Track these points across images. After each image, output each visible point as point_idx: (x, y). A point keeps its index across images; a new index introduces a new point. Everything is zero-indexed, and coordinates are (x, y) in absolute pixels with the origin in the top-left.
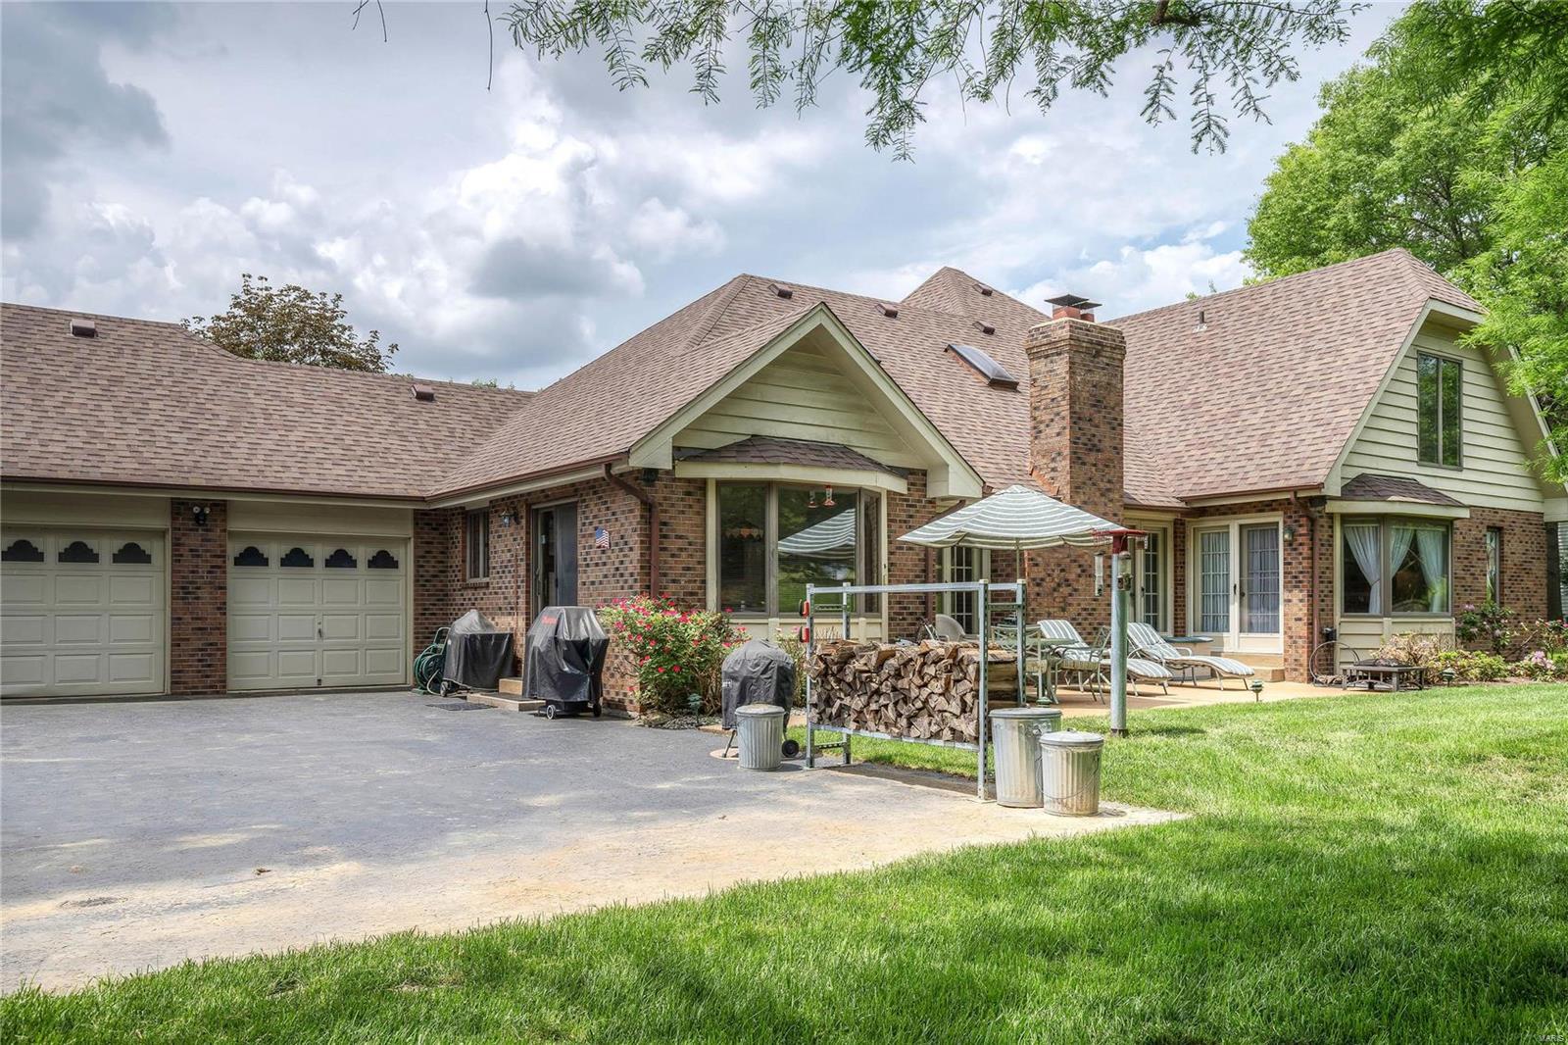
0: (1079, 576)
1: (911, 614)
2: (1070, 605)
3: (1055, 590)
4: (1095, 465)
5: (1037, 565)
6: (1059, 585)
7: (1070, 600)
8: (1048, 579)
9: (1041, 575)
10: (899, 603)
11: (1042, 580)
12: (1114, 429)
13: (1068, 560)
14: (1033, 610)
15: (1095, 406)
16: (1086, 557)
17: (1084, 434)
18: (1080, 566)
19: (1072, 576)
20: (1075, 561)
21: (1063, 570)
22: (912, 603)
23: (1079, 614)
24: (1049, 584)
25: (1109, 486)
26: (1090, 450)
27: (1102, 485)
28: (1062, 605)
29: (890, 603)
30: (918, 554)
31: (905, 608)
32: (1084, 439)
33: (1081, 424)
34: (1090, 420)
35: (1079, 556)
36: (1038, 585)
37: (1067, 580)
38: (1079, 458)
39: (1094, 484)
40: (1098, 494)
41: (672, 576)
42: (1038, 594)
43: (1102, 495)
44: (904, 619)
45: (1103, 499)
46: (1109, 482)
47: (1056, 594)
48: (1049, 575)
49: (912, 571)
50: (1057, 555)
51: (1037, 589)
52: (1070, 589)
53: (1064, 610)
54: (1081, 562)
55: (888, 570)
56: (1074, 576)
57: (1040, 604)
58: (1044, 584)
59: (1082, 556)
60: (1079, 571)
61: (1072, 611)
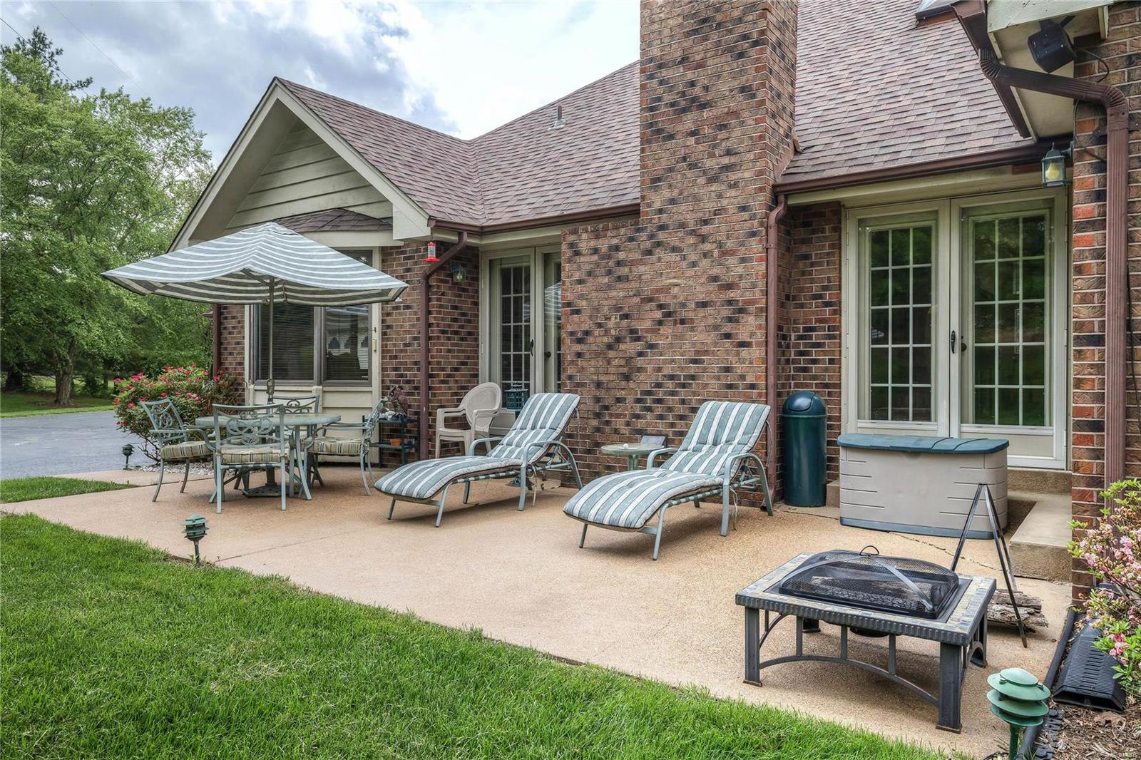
0: (660, 323)
1: (408, 382)
2: (639, 370)
3: (610, 347)
4: (693, 133)
5: (578, 312)
6: (618, 340)
7: (640, 362)
8: (597, 332)
9: (585, 327)
10: (396, 369)
11: (587, 333)
12: (741, 55)
13: (637, 300)
14: (570, 378)
15: (695, 31)
16: (675, 290)
17: (671, 89)
18: (660, 307)
19: (643, 325)
20: (650, 300)
21: (626, 316)
22: (409, 369)
23: (659, 385)
24: (599, 340)
25: (726, 161)
26: (684, 110)
27: (710, 164)
28: (625, 370)
29: (383, 370)
30: (416, 313)
31: (402, 376)
32: (668, 98)
33: (664, 73)
34: (684, 60)
35: (659, 291)
36: (580, 341)
37: (632, 331)
38: (659, 131)
39: (691, 167)
40: (702, 180)
42: (579, 355)
43: (712, 180)
45: (715, 187)
46: (729, 153)
47: (611, 354)
48: (600, 325)
49: (409, 332)
50: (614, 294)
51: (578, 348)
52: (639, 346)
53: (627, 378)
54: (663, 299)
55: (384, 334)
56: (648, 324)
57: (582, 369)
58: (591, 339)
59: (667, 290)
60: (658, 315)
61: (644, 381)
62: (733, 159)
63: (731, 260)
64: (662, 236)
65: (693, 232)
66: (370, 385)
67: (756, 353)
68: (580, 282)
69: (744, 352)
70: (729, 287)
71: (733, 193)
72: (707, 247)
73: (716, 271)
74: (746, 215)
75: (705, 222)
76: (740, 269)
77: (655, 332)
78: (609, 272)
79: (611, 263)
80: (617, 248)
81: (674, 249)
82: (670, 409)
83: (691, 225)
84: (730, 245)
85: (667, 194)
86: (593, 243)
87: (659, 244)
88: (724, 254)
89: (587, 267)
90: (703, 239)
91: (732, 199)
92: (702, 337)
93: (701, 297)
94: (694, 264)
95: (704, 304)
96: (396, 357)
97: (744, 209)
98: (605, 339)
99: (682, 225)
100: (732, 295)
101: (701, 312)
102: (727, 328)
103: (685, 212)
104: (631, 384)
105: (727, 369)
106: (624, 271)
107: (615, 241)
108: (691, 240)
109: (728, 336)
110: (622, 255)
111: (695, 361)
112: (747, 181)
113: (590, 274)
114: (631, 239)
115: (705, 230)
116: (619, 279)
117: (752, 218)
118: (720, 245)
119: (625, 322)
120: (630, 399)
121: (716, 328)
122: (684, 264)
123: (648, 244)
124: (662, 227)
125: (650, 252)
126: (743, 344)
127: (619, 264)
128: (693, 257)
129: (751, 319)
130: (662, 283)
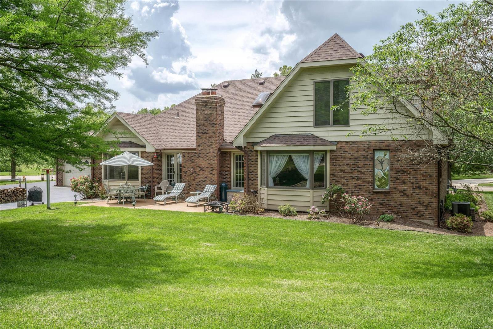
1: (148, 180)
2: (196, 179)
3: (191, 174)
4: (206, 138)
5: (185, 168)
6: (192, 173)
7: (196, 177)
9: (186, 171)
10: (145, 177)
11: (187, 172)
12: (213, 126)
13: (196, 166)
14: (182, 180)
15: (205, 121)
16: (202, 165)
17: (201, 130)
18: (200, 168)
20: (198, 166)
21: (194, 169)
22: (148, 177)
23: (200, 182)
24: (189, 173)
25: (211, 144)
26: (204, 134)
27: (208, 144)
29: (142, 177)
31: (146, 179)
32: (201, 131)
33: (200, 127)
34: (204, 125)
35: (200, 165)
36: (185, 173)
37: (195, 172)
38: (200, 137)
39: (205, 144)
40: (207, 146)
41: (97, 171)
42: (185, 176)
43: (208, 147)
44: (146, 181)
45: (209, 148)
46: (211, 142)
47: (191, 176)
49: (148, 170)
51: (185, 174)
52: (196, 174)
53: (194, 180)
54: (200, 167)
55: (142, 170)
56: (198, 171)
57: (186, 178)
58: (187, 173)
59: (201, 165)
60: (200, 169)
61: (197, 181)
62: (212, 144)
63: (212, 161)
64: (200, 155)
65: (205, 155)
66: (139, 181)
67: (216, 176)
68: (185, 162)
69: (214, 176)
70: (211, 165)
71: (212, 149)
72: (208, 158)
73: (209, 162)
74: (214, 153)
75: (208, 154)
76: (213, 162)
77: (199, 172)
78: (191, 161)
79: (191, 159)
80: (192, 157)
81: (202, 158)
82: (202, 186)
83: (205, 154)
84: (211, 158)
85: (201, 148)
86: (188, 155)
87: (200, 157)
88: (211, 159)
89: (187, 160)
90: (207, 157)
91: (211, 150)
92: (207, 173)
93: (207, 167)
94: (206, 161)
95: (207, 168)
96: (145, 175)
97: (214, 152)
98: (190, 173)
99: (204, 154)
100: (212, 166)
102: (211, 172)
103: (204, 151)
104: (195, 181)
105: (211, 179)
106: (193, 161)
107: (192, 155)
108: (205, 157)
109: (211, 173)
110: (193, 158)
111: (206, 177)
112: (214, 148)
113: (187, 161)
114: (195, 155)
115: (207, 155)
116: (193, 162)
117: (215, 154)
118: (210, 158)
120: (195, 184)
121: (209, 172)
123: (198, 156)
124: (200, 154)
125: (198, 158)
126: (213, 175)
127: (192, 159)
128: (205, 160)
129: (215, 171)
130: (200, 163)
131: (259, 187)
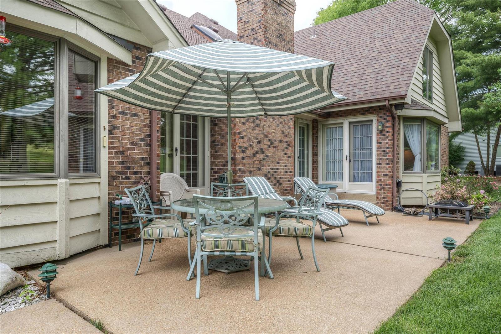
0: (269, 147)
1: (135, 173)
2: (263, 166)
3: (254, 155)
5: (242, 137)
6: (257, 152)
7: (264, 162)
8: (250, 148)
9: (245, 145)
10: (123, 163)
11: (246, 148)
13: (262, 136)
14: (240, 169)
16: (273, 134)
18: (270, 140)
19: (265, 147)
20: (267, 137)
21: (259, 142)
22: (135, 163)
23: (269, 172)
24: (250, 152)
28: (259, 166)
29: (110, 163)
30: (142, 121)
31: (129, 168)
35: (269, 134)
36: (243, 152)
37: (261, 149)
42: (243, 158)
44: (128, 178)
47: (255, 158)
48: (251, 145)
49: (136, 135)
50: (255, 132)
51: (242, 155)
52: (263, 156)
53: (260, 169)
54: (271, 137)
55: (110, 133)
57: (244, 165)
58: (247, 151)
59: (271, 133)
61: (265, 170)
63: (287, 127)
66: (99, 177)
69: (289, 160)
70: (286, 136)
77: (268, 150)
78: (254, 122)
84: (286, 121)
88: (285, 124)
92: (279, 154)
93: (280, 139)
94: (278, 126)
95: (280, 141)
96: (122, 153)
98: (253, 152)
100: (286, 139)
101: (280, 144)
102: (285, 151)
105: (286, 166)
106: (258, 122)
109: (286, 154)
111: (278, 163)
116: (257, 125)
119: (259, 145)
121: (283, 151)
122: (275, 125)
126: (289, 157)
128: (278, 123)
130: (270, 130)
131: (401, 174)
